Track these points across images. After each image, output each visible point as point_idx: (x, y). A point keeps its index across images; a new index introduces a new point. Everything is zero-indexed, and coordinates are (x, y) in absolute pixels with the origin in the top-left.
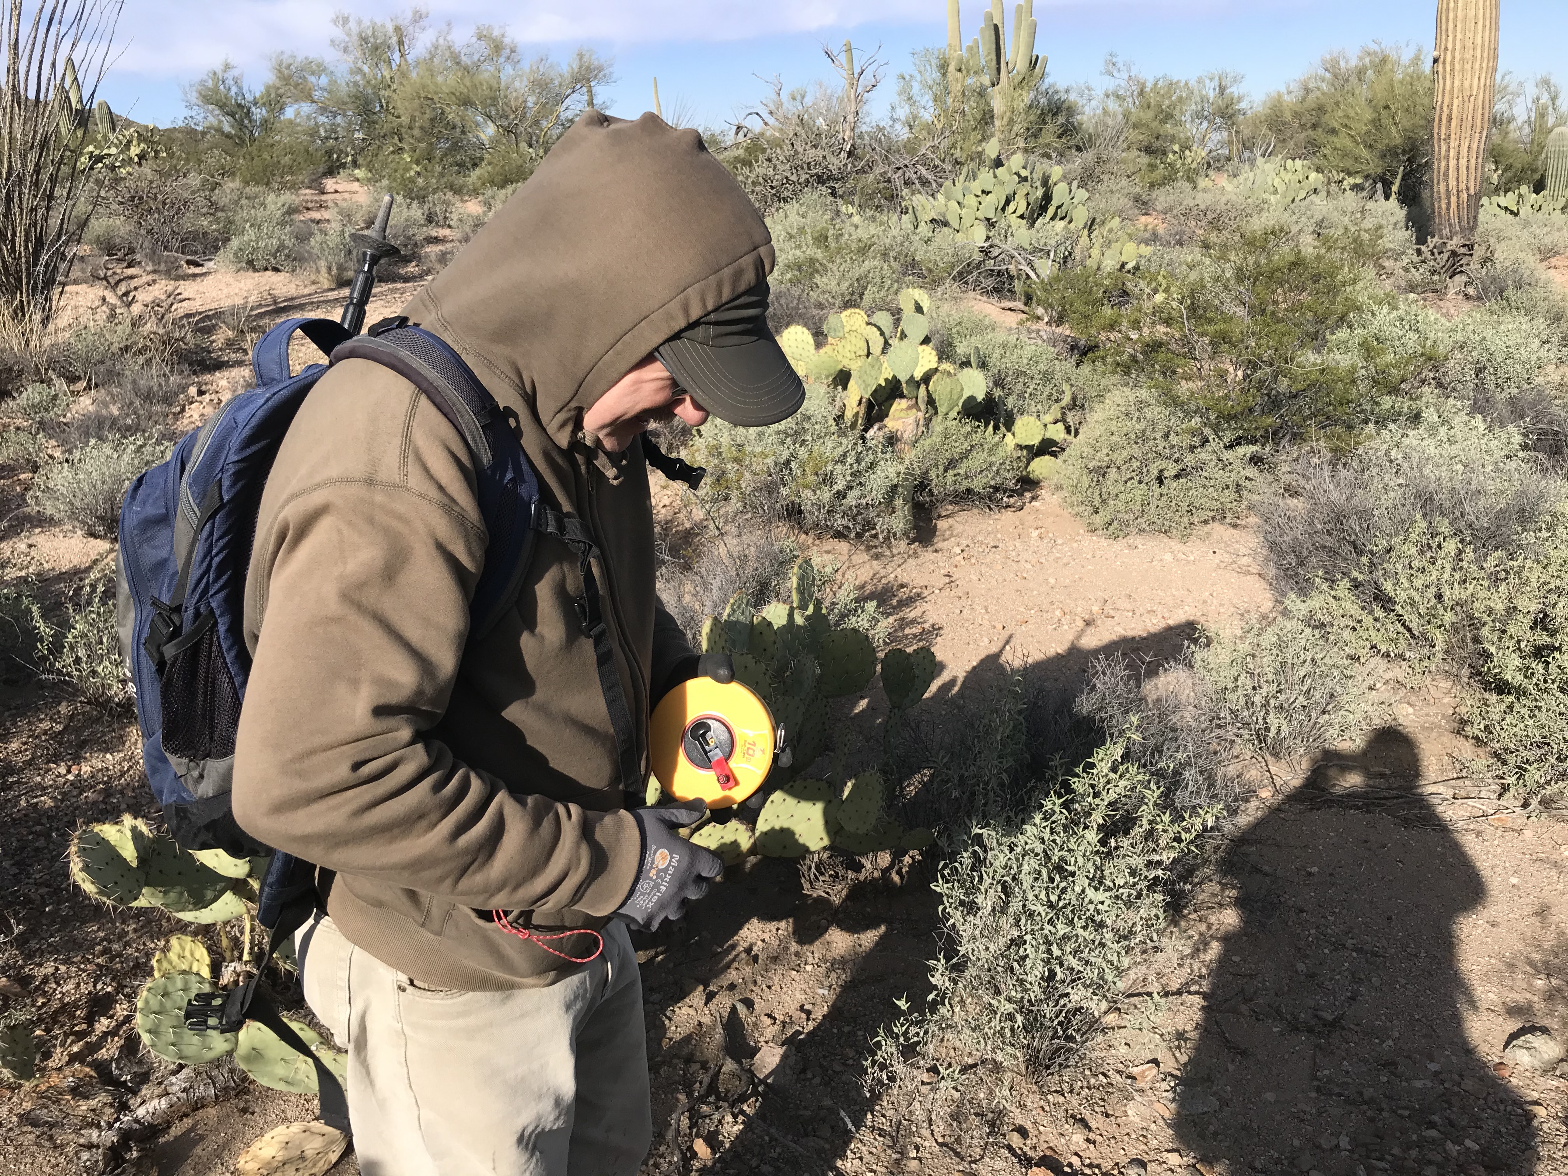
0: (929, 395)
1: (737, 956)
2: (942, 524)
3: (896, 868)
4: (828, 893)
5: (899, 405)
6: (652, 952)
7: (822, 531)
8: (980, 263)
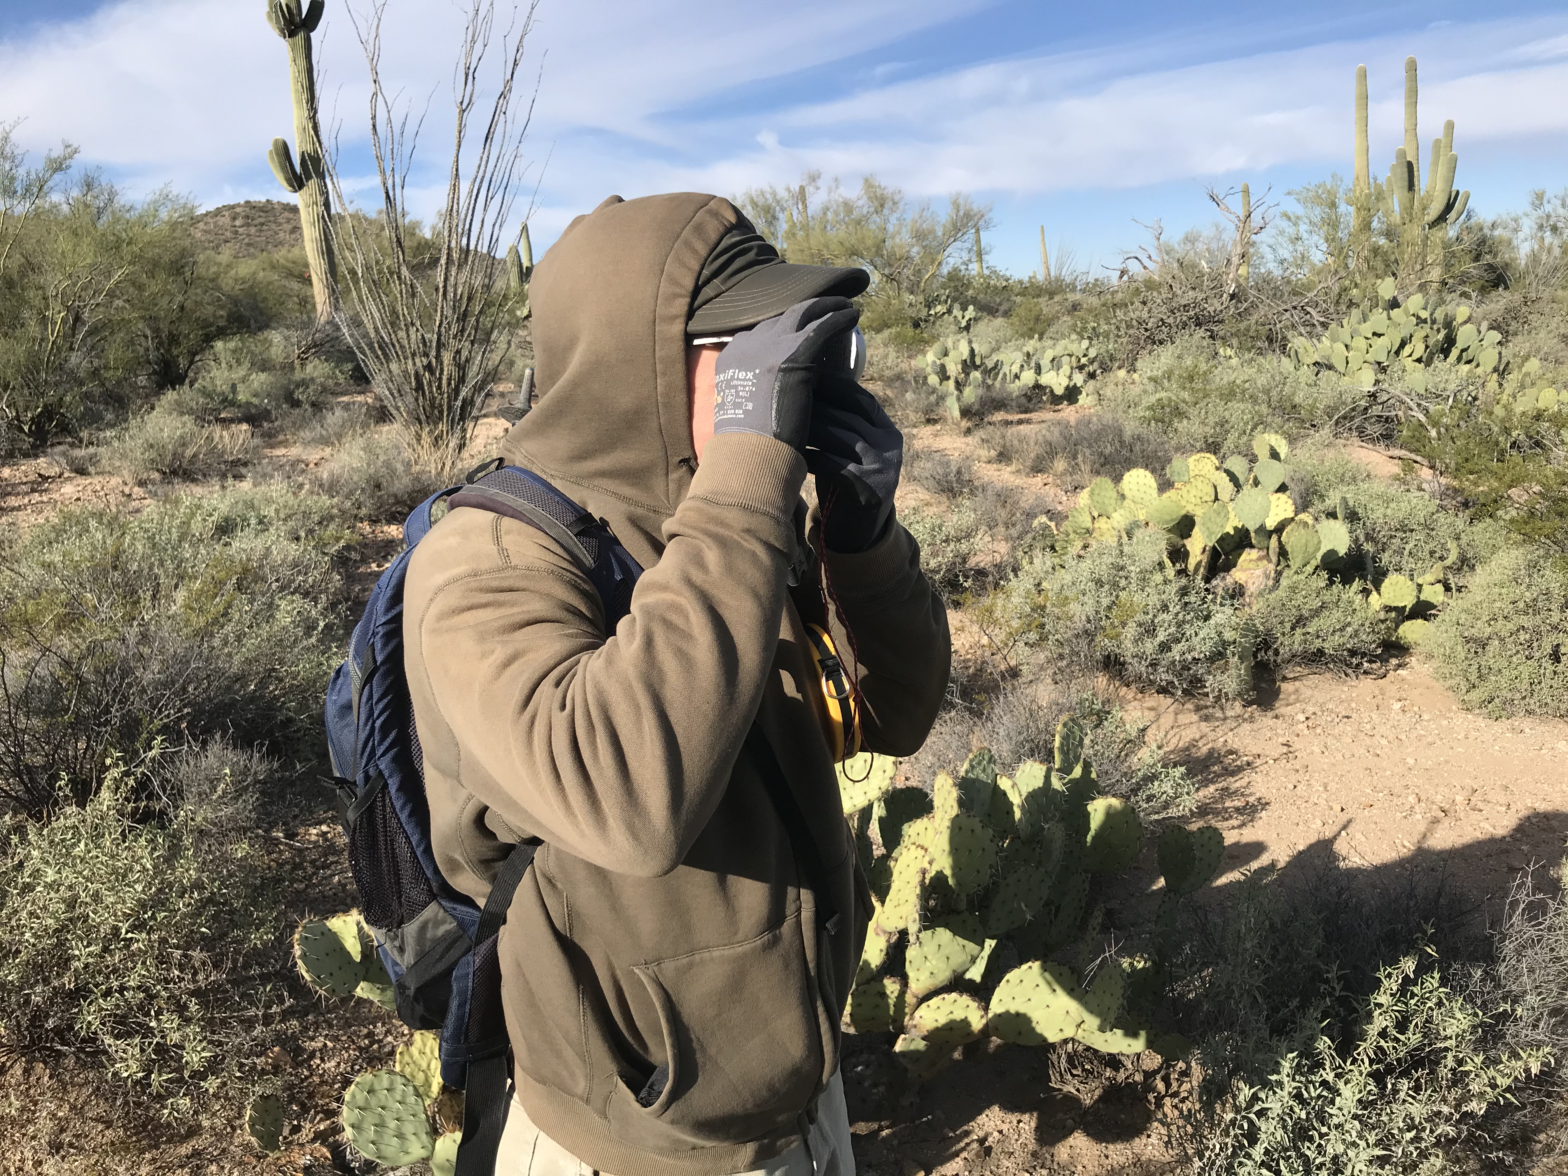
0: (1281, 546)
1: (968, 1144)
2: (1287, 687)
3: (1163, 1072)
4: (1078, 1090)
5: (1248, 556)
6: (875, 1126)
7: (1145, 685)
8: (1366, 409)
